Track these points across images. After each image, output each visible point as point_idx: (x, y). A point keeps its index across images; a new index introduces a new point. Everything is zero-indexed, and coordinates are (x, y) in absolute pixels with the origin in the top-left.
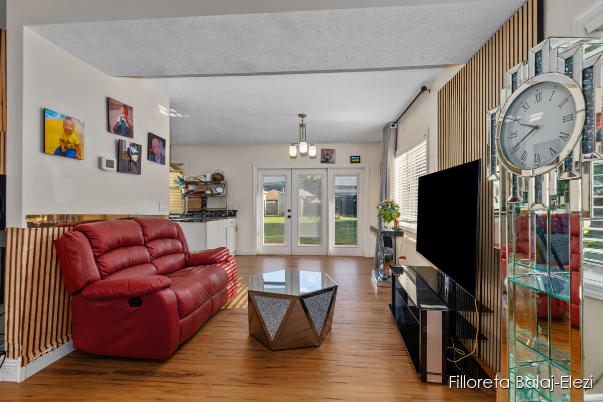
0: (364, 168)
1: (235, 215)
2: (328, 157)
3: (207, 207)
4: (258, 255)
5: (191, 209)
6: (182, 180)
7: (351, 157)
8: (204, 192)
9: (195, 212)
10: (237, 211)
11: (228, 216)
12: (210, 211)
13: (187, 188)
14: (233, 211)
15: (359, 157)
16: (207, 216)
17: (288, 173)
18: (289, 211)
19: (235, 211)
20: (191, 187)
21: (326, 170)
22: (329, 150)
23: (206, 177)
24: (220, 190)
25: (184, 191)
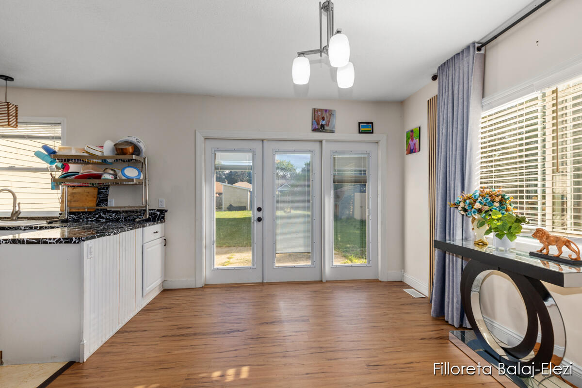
0: (377, 143)
1: (163, 218)
2: (324, 123)
3: (109, 205)
4: (206, 287)
5: (75, 207)
6: (51, 153)
7: (360, 123)
8: (99, 177)
9: (84, 213)
10: (166, 211)
11: (148, 220)
12: (114, 212)
13: (65, 167)
14: (158, 210)
15: (372, 123)
16: (108, 221)
17: (257, 146)
18: (259, 209)
19: (163, 212)
20: (73, 168)
21: (318, 144)
22: (326, 111)
23: (102, 147)
24: (131, 172)
25: (58, 174)
